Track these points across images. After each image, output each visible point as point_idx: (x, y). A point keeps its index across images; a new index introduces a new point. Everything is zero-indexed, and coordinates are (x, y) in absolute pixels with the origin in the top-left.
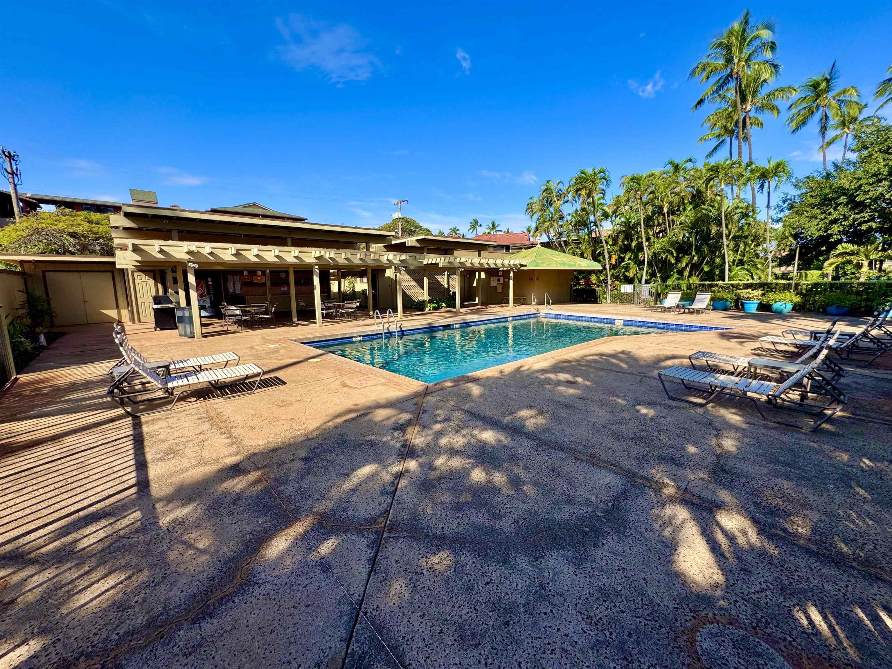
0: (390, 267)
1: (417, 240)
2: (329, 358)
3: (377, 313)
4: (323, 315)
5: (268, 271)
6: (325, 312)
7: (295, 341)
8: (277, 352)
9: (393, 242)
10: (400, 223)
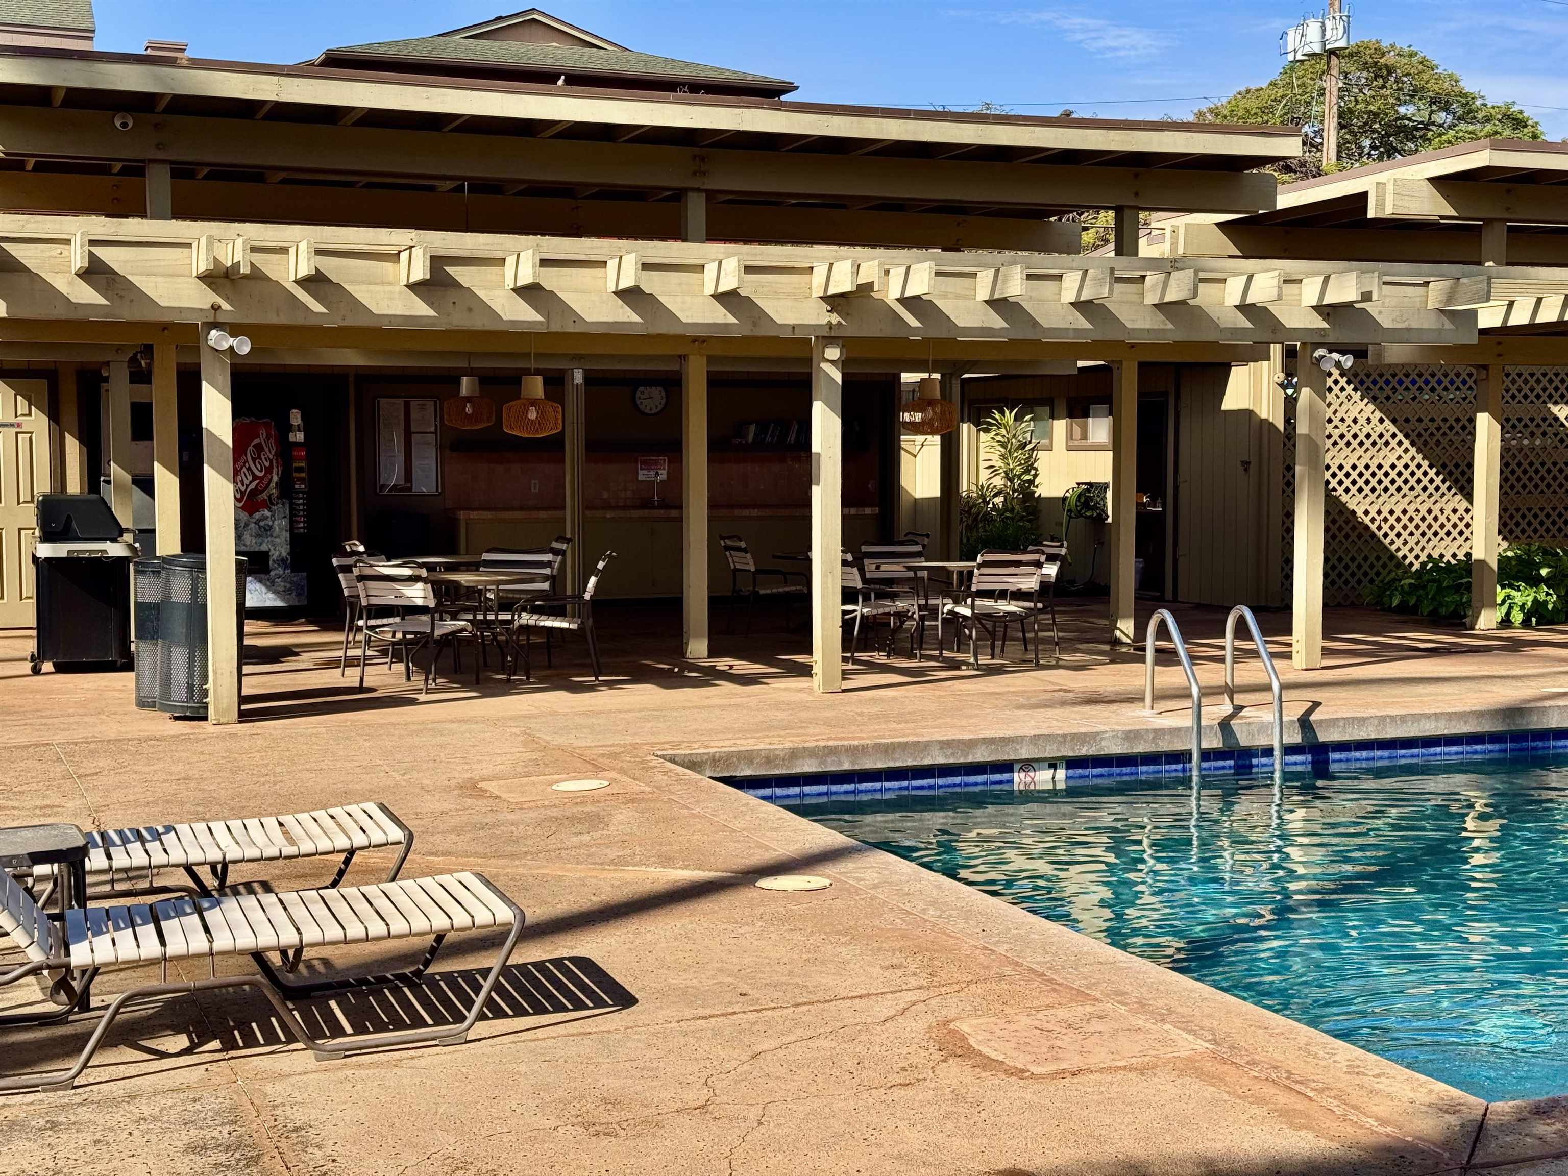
0: (1258, 353)
1: (1439, 182)
2: (871, 876)
3: (1163, 632)
4: (847, 625)
5: (578, 377)
6: (859, 609)
7: (693, 764)
8: (595, 821)
9: (1286, 200)
10: (1332, 84)
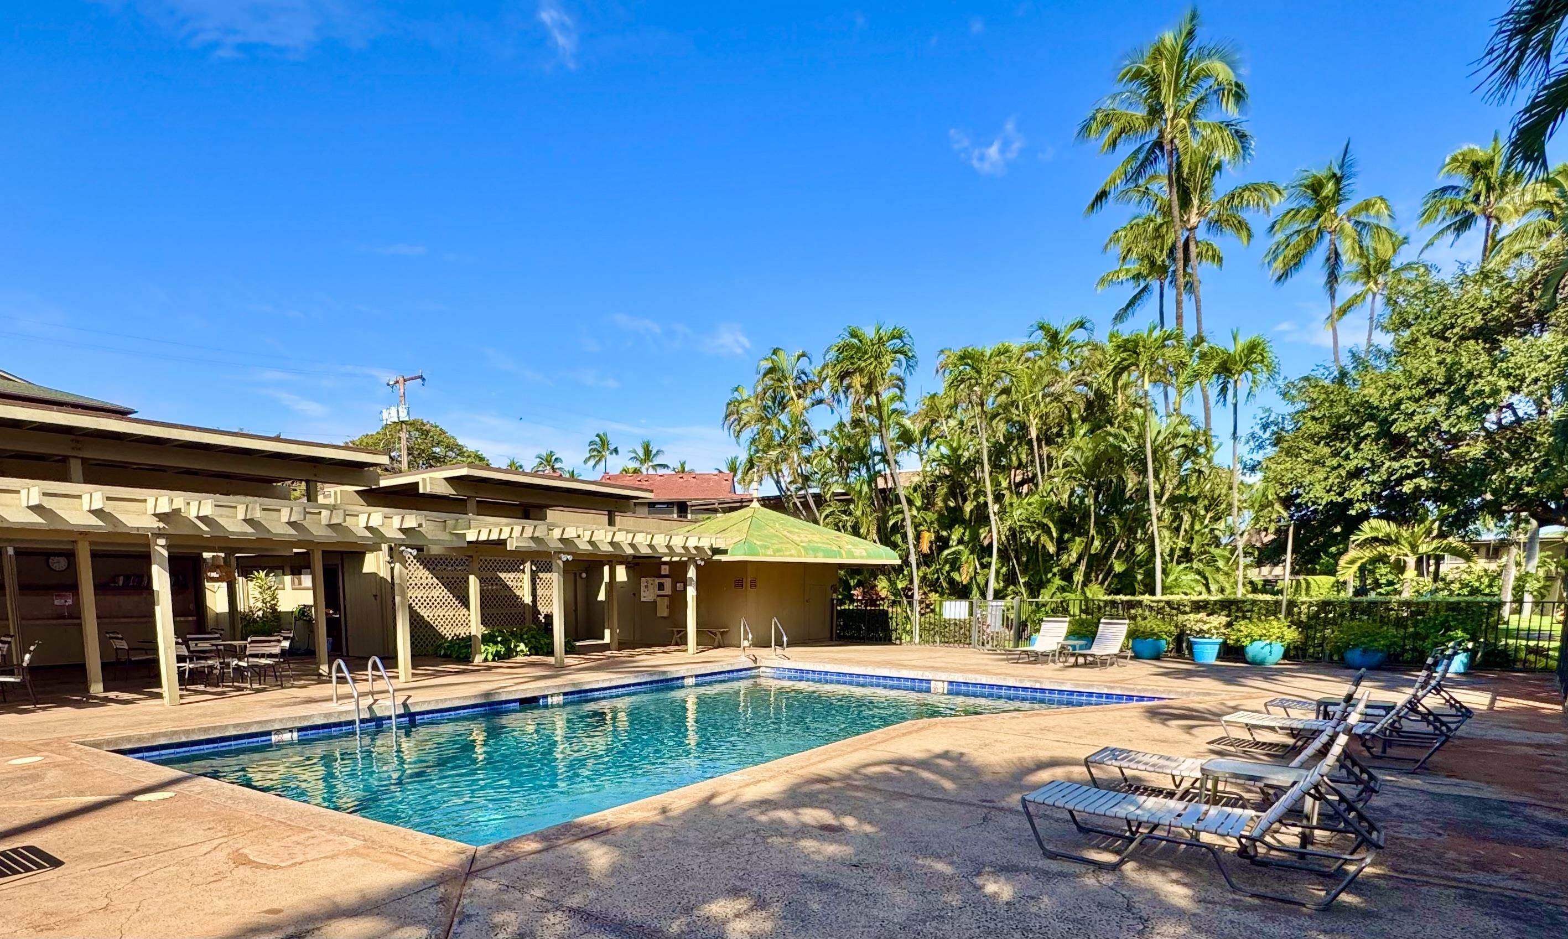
0: (376, 548)
1: (448, 480)
2: (197, 789)
3: (339, 669)
4: (181, 673)
5: (11, 551)
6: (187, 665)
7: (96, 745)
8: (35, 777)
9: (384, 483)
10: (404, 435)
